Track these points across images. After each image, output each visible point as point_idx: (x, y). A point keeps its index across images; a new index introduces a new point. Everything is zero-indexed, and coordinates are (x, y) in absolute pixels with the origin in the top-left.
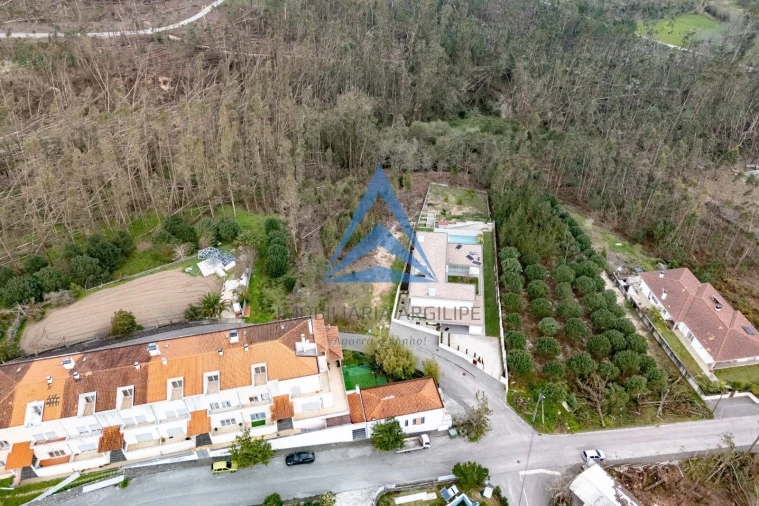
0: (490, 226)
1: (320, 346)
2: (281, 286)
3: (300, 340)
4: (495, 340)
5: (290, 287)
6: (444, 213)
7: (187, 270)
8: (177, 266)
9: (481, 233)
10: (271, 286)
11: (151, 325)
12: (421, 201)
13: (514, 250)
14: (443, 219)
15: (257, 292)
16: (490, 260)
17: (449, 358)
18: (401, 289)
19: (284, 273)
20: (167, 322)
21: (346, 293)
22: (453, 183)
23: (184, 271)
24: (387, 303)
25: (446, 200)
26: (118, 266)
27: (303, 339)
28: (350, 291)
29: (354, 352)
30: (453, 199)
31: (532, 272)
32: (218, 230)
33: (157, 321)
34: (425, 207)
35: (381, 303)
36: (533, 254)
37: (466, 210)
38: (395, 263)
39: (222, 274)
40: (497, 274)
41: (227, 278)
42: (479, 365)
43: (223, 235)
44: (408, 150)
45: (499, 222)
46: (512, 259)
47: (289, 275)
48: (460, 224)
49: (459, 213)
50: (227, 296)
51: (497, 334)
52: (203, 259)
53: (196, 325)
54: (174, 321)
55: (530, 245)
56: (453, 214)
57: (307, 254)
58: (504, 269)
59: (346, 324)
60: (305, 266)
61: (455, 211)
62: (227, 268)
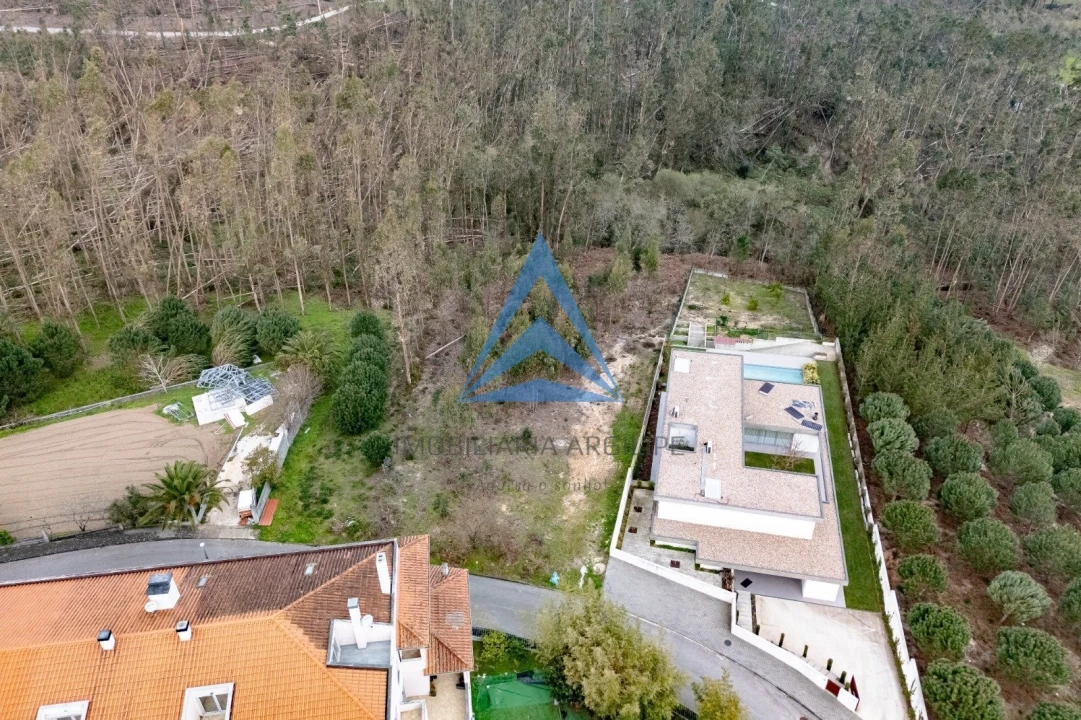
0: (830, 349)
1: (407, 633)
2: (359, 455)
3: (346, 616)
4: (872, 621)
5: (377, 456)
6: (723, 321)
7: (165, 411)
8: (150, 400)
9: (812, 362)
10: (337, 455)
11: (33, 533)
12: (675, 300)
13: (897, 401)
14: (722, 333)
15: (304, 465)
16: (838, 421)
17: (760, 668)
18: (635, 477)
19: (374, 427)
20: (75, 528)
21: (506, 479)
22: (735, 273)
23: (159, 412)
24: (601, 507)
25: (726, 300)
26: (31, 395)
27: (355, 613)
28: (516, 477)
29: (510, 637)
30: (737, 300)
31: (946, 451)
32: (255, 332)
33: (48, 526)
34: (683, 311)
35: (585, 508)
36: (940, 410)
37: (767, 319)
38: (620, 417)
39: (238, 421)
40: (857, 453)
41: (247, 431)
42: (844, 696)
43: (263, 343)
44: (649, 213)
45: (849, 341)
46: (895, 422)
47: (383, 431)
48: (759, 343)
49: (752, 326)
50: (232, 473)
51: (876, 605)
52: (206, 388)
53: (140, 539)
54: (91, 526)
55: (931, 391)
56: (741, 325)
57: (431, 388)
58: (878, 443)
59: (498, 556)
60: (422, 415)
61: (745, 320)
62: (252, 409)
